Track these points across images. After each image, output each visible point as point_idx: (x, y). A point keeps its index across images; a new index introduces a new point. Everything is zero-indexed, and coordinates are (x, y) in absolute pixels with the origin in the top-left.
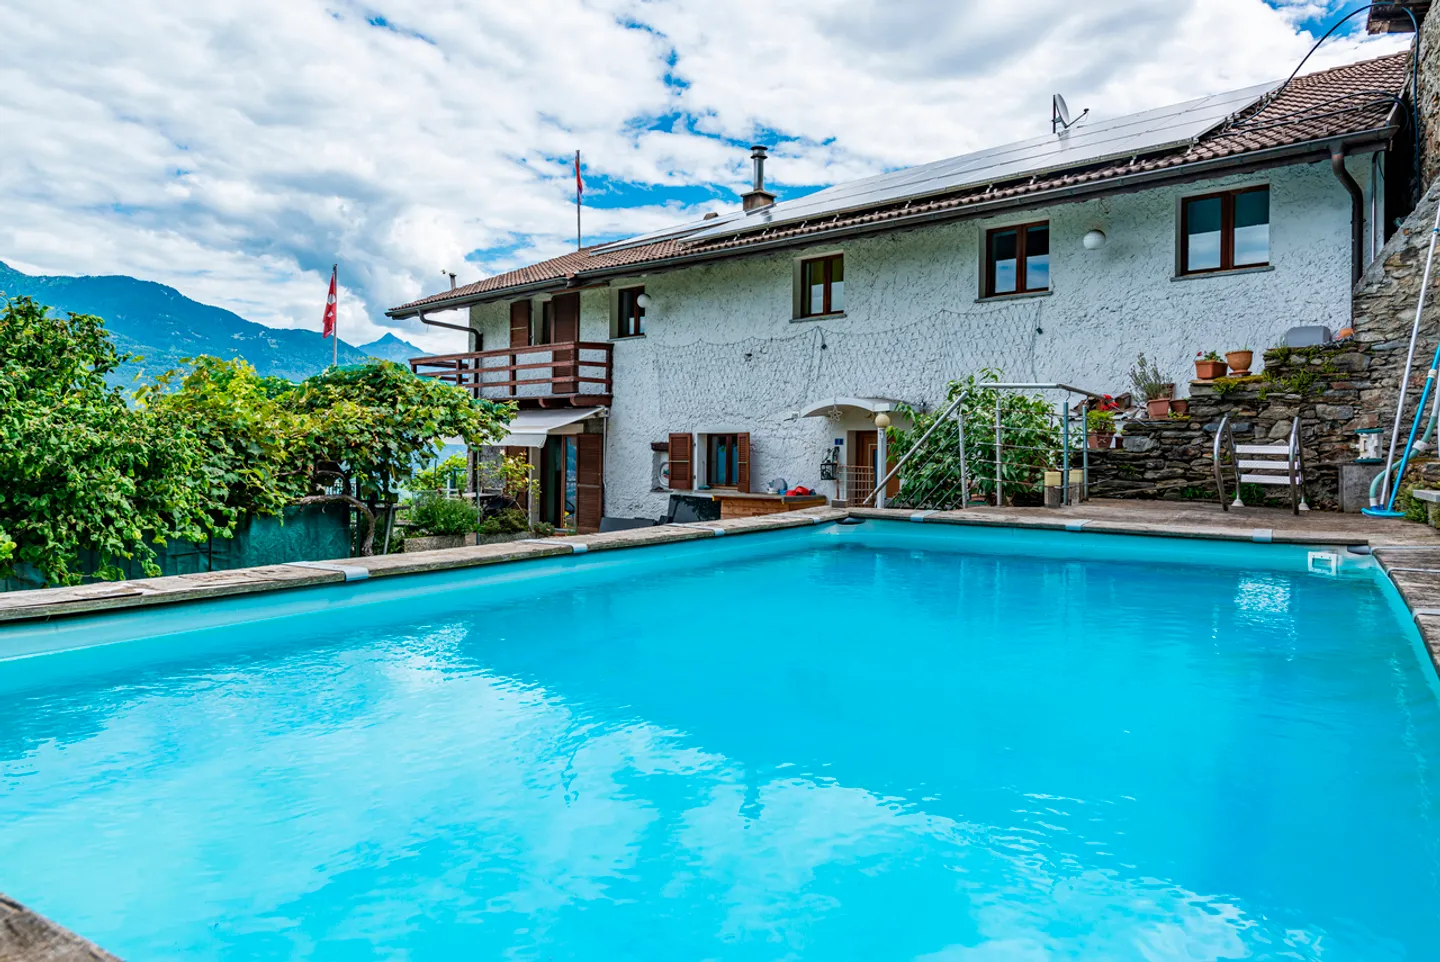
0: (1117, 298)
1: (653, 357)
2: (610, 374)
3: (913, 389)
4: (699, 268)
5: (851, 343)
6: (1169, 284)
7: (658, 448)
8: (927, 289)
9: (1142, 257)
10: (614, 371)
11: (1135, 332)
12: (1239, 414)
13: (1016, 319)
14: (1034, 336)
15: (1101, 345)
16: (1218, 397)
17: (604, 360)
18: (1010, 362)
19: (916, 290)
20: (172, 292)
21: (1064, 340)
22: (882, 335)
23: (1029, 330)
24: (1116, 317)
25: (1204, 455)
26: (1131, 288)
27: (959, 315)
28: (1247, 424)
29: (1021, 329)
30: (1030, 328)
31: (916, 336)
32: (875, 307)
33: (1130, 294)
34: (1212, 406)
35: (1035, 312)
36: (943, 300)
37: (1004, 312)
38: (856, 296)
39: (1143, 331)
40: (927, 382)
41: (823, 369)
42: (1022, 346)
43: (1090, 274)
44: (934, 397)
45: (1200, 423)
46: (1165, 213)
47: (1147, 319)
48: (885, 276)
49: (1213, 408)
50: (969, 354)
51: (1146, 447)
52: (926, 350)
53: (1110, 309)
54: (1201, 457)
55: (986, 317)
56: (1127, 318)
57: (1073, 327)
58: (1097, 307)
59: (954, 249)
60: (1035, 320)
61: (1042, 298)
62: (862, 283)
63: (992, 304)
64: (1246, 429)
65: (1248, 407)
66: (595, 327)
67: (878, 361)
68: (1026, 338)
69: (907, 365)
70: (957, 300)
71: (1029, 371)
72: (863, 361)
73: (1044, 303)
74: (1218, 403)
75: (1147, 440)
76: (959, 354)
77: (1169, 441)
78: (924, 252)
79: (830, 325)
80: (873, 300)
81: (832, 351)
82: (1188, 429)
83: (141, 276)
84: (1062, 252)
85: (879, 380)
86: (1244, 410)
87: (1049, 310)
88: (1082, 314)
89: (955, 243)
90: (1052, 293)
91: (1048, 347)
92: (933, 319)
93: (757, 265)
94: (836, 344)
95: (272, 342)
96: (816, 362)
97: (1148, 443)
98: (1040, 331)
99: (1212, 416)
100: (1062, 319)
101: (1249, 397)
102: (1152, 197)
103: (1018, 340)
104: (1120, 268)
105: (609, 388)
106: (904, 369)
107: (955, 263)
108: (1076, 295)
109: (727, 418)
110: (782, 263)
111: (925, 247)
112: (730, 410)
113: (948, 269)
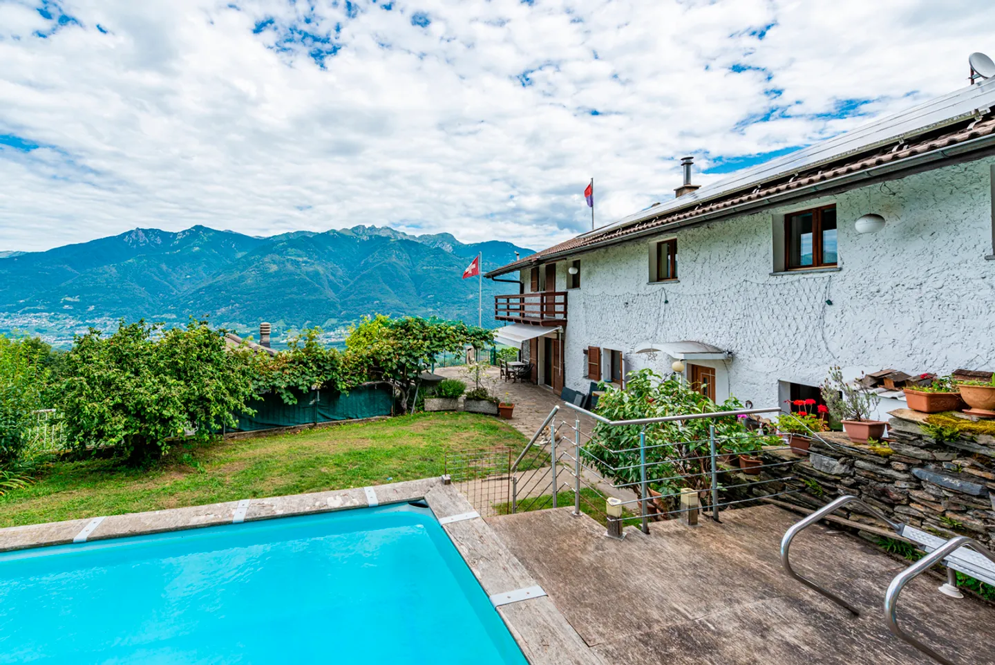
0: (915, 275)
1: (583, 301)
2: (566, 308)
3: (723, 338)
4: (603, 250)
5: (683, 301)
6: (984, 262)
7: (586, 352)
8: (733, 264)
9: (947, 235)
10: (568, 307)
11: (939, 312)
12: (965, 469)
13: (807, 291)
14: (824, 308)
15: (896, 321)
16: (932, 440)
17: (563, 301)
18: (802, 328)
19: (724, 264)
20: (511, 244)
21: (855, 314)
22: (703, 297)
23: (819, 301)
24: (915, 294)
25: (911, 505)
26: (931, 266)
27: (758, 284)
28: (980, 486)
29: (812, 300)
30: (820, 300)
31: (726, 299)
32: (698, 276)
33: (930, 272)
34: (922, 448)
35: (825, 285)
36: (745, 273)
37: (796, 284)
38: (685, 268)
39: (950, 312)
40: (734, 335)
41: (666, 317)
42: (812, 314)
43: (882, 252)
44: (739, 349)
45: (909, 464)
46: (976, 186)
47: (955, 298)
48: (704, 254)
49: (923, 452)
50: (767, 317)
51: (835, 471)
52: (733, 310)
53: (906, 286)
54: (907, 505)
55: (780, 287)
56: (929, 296)
57: (864, 301)
58: (890, 283)
59: (753, 232)
60: (825, 293)
61: (831, 274)
62: (688, 259)
63: (785, 277)
64: (978, 493)
65: (979, 464)
66: (561, 284)
67: (700, 315)
68: (816, 307)
69: (719, 321)
70: (756, 273)
71: (819, 337)
72: (690, 314)
73: (833, 278)
74: (928, 447)
75: (835, 462)
76: (759, 316)
77: (864, 473)
78: (730, 236)
79: (671, 288)
80: (696, 271)
81: (671, 305)
82: (888, 466)
83: (500, 240)
84: (850, 232)
85: (700, 329)
86: (973, 466)
87: (840, 284)
88: (874, 289)
89: (753, 228)
90: (841, 269)
91: (839, 319)
92: (738, 287)
93: (630, 247)
94: (673, 301)
96: (662, 312)
97: (838, 467)
98: (830, 303)
99: (923, 460)
100: (853, 293)
101: (982, 452)
102: (956, 171)
103: (809, 309)
104: (917, 245)
105: (566, 316)
106: (717, 323)
107: (753, 244)
108: (867, 271)
109: (617, 341)
110: (643, 246)
111: (730, 233)
112: (617, 336)
113: (748, 249)
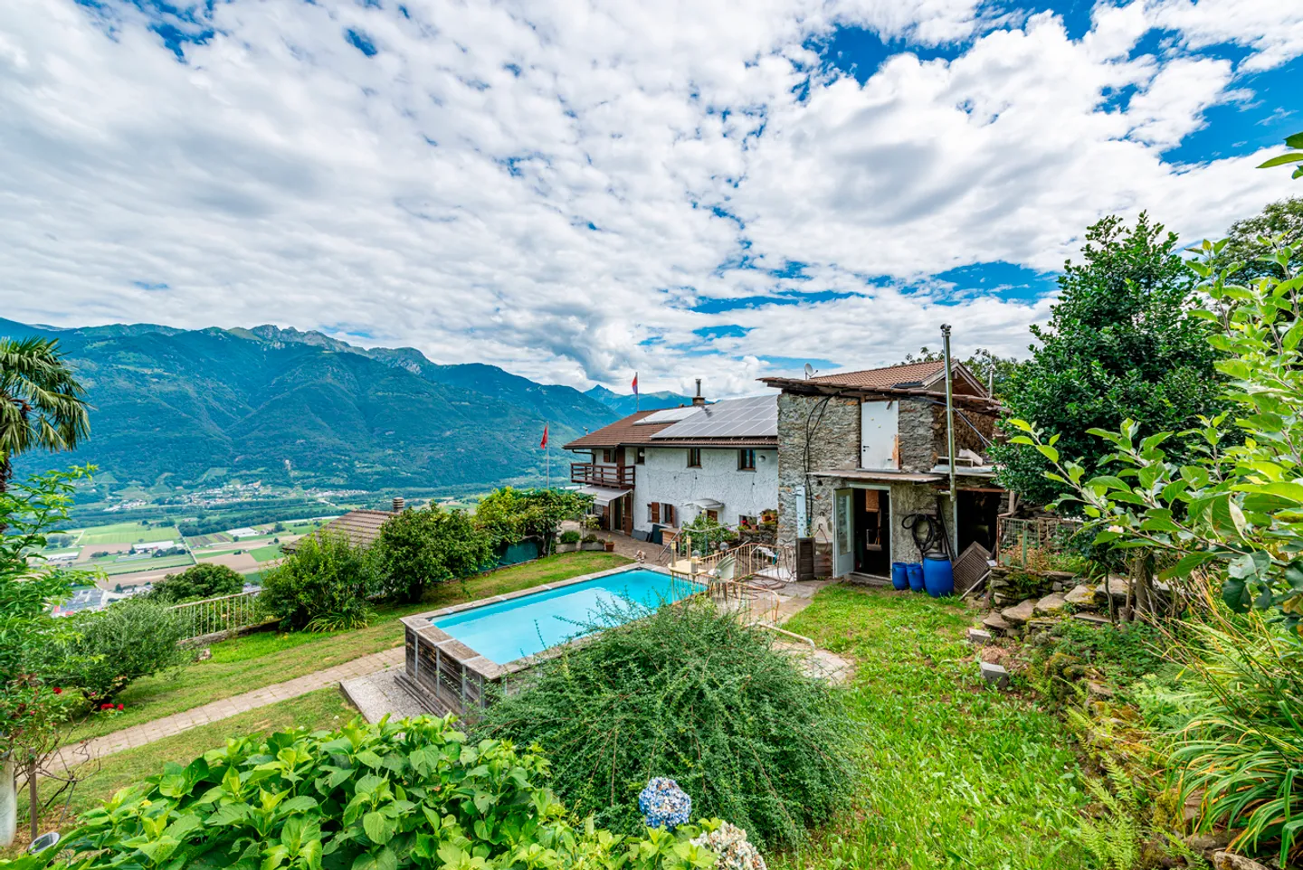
1: (647, 473)
3: (720, 498)
5: (703, 477)
7: (649, 505)
8: (724, 463)
10: (636, 476)
13: (748, 479)
14: (752, 486)
15: (769, 492)
17: (632, 473)
18: (746, 493)
19: (721, 463)
21: (760, 488)
22: (712, 477)
23: (752, 482)
24: (773, 483)
27: (732, 475)
29: (749, 482)
32: (709, 467)
35: (752, 477)
36: (728, 469)
38: (705, 462)
40: (724, 497)
41: (696, 486)
42: (749, 487)
44: (725, 503)
48: (713, 457)
50: (736, 488)
52: (723, 485)
53: (771, 480)
55: (742, 476)
57: (762, 484)
58: (768, 479)
62: (706, 458)
63: (741, 472)
66: (629, 460)
67: (710, 485)
70: (733, 468)
71: (751, 497)
72: (707, 485)
73: (755, 475)
76: (733, 488)
79: (698, 470)
80: (708, 464)
81: (698, 479)
85: (711, 493)
88: (764, 480)
90: (757, 472)
91: (756, 490)
92: (725, 474)
93: (676, 450)
95: (544, 391)
96: (694, 483)
98: (754, 484)
100: (759, 481)
103: (747, 484)
105: (634, 483)
106: (718, 490)
108: (763, 474)
109: (669, 498)
112: (668, 495)
